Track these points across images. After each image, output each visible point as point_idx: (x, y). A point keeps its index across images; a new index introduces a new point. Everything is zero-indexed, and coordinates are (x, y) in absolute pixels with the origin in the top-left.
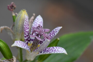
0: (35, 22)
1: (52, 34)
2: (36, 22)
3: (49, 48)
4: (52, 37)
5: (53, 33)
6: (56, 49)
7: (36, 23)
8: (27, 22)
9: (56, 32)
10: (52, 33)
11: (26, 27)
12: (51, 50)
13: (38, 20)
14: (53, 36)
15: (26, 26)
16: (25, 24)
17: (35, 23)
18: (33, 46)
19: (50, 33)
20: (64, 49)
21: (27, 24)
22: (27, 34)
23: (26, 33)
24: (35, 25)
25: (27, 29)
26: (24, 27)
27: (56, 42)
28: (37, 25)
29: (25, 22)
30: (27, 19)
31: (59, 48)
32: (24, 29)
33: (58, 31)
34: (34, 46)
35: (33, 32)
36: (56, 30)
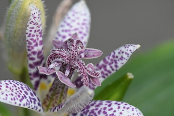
0: (65, 22)
1: (110, 64)
2: (68, 21)
3: (98, 103)
4: (109, 72)
5: (112, 60)
6: (117, 110)
7: (68, 24)
8: (35, 26)
9: (122, 58)
10: (109, 61)
11: (32, 39)
12: (103, 110)
13: (77, 15)
14: (113, 70)
15: (33, 36)
16: (31, 31)
17: (65, 24)
18: (52, 95)
19: (105, 60)
20: (139, 111)
21: (35, 31)
22: (37, 60)
23: (33, 56)
24: (66, 31)
25: (36, 45)
26: (28, 39)
27: (123, 84)
28: (69, 31)
29: (31, 25)
30: (35, 18)
31: (125, 109)
32: (28, 45)
33: (128, 58)
34: (56, 95)
35: (51, 58)
36: (123, 53)
